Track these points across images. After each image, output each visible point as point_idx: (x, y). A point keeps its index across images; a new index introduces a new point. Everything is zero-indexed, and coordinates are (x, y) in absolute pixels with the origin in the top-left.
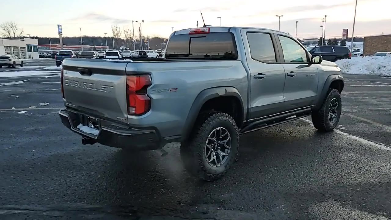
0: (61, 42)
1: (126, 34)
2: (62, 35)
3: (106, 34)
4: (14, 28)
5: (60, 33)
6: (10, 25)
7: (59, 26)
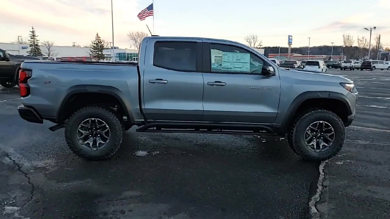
0: (289, 51)
1: (360, 42)
2: (291, 44)
3: (332, 43)
4: (255, 39)
5: (290, 43)
6: (252, 37)
7: (289, 36)
